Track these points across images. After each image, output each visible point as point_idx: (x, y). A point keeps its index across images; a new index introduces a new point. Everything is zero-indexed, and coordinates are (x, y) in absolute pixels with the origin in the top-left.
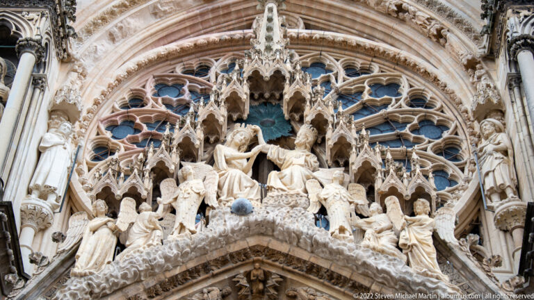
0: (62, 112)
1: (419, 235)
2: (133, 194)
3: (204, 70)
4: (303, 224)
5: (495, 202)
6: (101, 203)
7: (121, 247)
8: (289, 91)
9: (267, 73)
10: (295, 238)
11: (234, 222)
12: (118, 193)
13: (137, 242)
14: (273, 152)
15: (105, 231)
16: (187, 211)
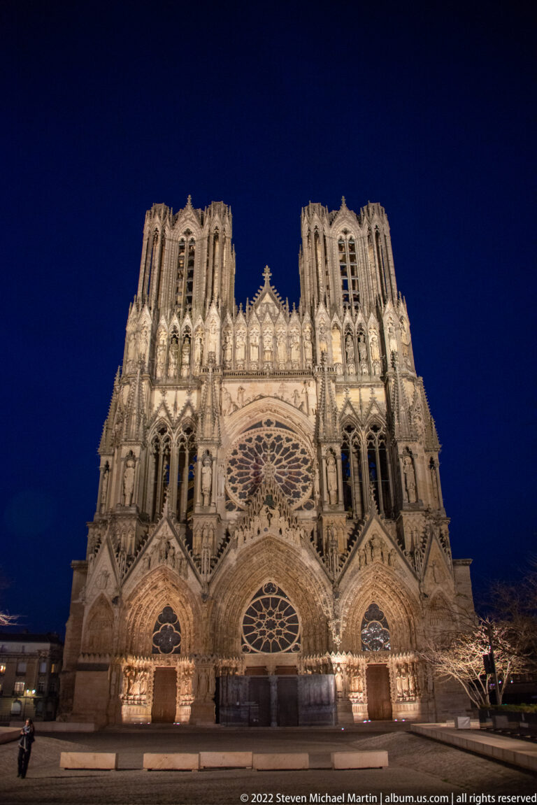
3: (251, 438)
6: (240, 529)
7: (245, 538)
14: (271, 511)
15: (242, 536)
16: (255, 530)
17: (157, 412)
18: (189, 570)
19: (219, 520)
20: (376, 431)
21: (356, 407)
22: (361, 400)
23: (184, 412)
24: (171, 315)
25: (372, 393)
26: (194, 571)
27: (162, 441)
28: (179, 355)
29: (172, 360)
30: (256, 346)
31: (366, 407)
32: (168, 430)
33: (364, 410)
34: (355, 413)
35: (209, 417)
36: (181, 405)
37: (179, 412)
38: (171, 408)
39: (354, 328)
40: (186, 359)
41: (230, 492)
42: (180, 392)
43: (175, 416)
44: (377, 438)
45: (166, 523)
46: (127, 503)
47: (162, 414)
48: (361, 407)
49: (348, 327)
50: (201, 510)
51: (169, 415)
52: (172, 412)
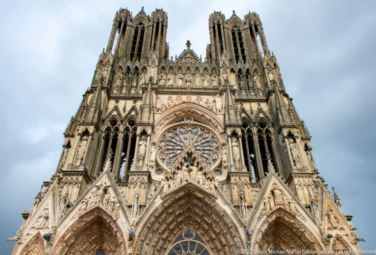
0: (154, 144)
1: (212, 186)
2: (171, 178)
3: (176, 129)
4: (196, 183)
5: (224, 164)
6: (166, 179)
7: (169, 187)
8: (193, 156)
9: (190, 152)
10: (195, 185)
11: (186, 183)
12: (169, 178)
13: (171, 186)
14: (191, 167)
15: (167, 185)
16: (178, 181)
17: (111, 112)
18: (120, 211)
19: (150, 180)
20: (263, 127)
21: (249, 113)
22: (251, 109)
23: (130, 112)
24: (126, 61)
25: (259, 105)
26: (124, 212)
27: (112, 130)
28: (130, 81)
29: (125, 84)
30: (181, 79)
31: (255, 113)
32: (118, 123)
33: (254, 115)
34: (248, 116)
35: (147, 110)
36: (128, 109)
37: (127, 112)
38: (121, 111)
39: (244, 71)
40: (135, 84)
41: (160, 162)
42: (128, 102)
43: (123, 115)
44: (264, 131)
45: (106, 175)
46: (78, 164)
47: (115, 113)
48: (252, 113)
49: (240, 70)
50: (135, 169)
51: (119, 114)
52: (122, 112)
